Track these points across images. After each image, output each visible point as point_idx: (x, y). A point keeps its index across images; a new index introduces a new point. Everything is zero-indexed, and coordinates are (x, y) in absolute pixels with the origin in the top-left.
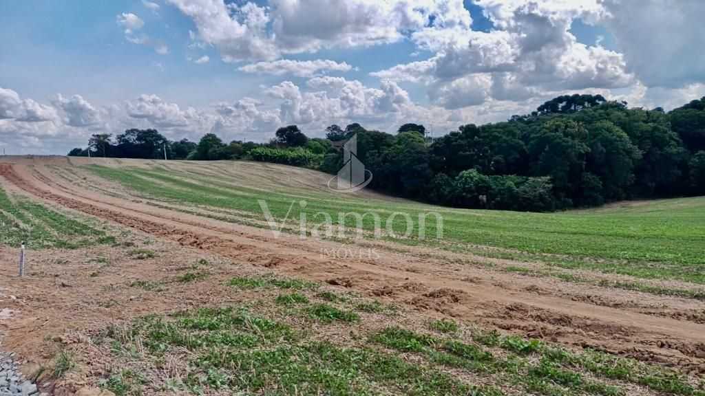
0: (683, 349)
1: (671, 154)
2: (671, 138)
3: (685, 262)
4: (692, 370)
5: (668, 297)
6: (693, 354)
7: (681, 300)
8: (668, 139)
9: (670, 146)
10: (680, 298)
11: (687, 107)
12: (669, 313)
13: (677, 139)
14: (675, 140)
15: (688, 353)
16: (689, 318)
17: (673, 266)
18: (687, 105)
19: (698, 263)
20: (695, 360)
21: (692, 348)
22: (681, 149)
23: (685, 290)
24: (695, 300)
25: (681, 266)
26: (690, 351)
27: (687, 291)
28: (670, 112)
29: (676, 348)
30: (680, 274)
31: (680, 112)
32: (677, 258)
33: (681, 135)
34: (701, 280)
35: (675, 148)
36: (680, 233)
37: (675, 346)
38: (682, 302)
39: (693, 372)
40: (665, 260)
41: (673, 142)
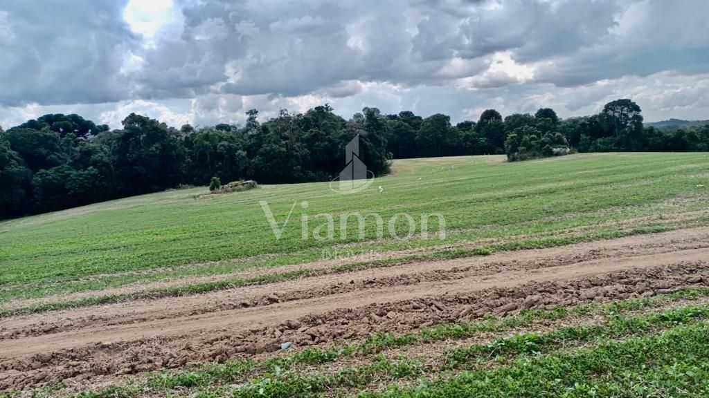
0: (19, 367)
1: (13, 173)
2: (11, 157)
3: (28, 280)
4: (27, 384)
5: (8, 319)
6: (30, 367)
7: (21, 319)
8: (8, 158)
9: (10, 165)
10: (21, 316)
11: (24, 126)
12: (7, 335)
13: (17, 158)
14: (15, 159)
15: (24, 368)
16: (27, 334)
17: (15, 286)
18: (24, 124)
19: (40, 278)
20: (30, 373)
21: (28, 362)
22: (22, 168)
23: (25, 307)
24: (36, 314)
25: (23, 284)
26: (26, 366)
27: (27, 308)
28: (8, 131)
29: (13, 368)
30: (21, 292)
31: (20, 131)
32: (19, 277)
33: (21, 154)
34: (42, 294)
35: (16, 167)
36: (24, 252)
37: (11, 367)
38: (22, 320)
39: (27, 386)
40: (8, 282)
41: (14, 162)
